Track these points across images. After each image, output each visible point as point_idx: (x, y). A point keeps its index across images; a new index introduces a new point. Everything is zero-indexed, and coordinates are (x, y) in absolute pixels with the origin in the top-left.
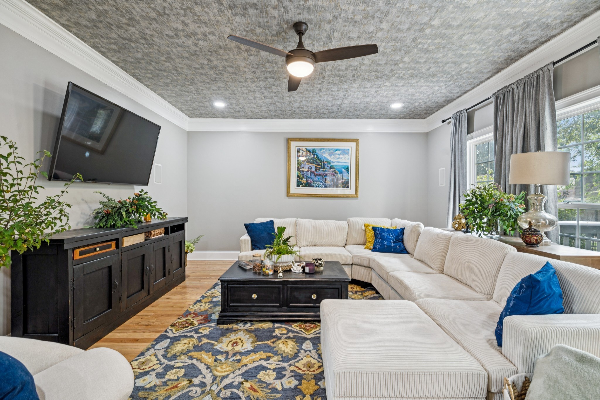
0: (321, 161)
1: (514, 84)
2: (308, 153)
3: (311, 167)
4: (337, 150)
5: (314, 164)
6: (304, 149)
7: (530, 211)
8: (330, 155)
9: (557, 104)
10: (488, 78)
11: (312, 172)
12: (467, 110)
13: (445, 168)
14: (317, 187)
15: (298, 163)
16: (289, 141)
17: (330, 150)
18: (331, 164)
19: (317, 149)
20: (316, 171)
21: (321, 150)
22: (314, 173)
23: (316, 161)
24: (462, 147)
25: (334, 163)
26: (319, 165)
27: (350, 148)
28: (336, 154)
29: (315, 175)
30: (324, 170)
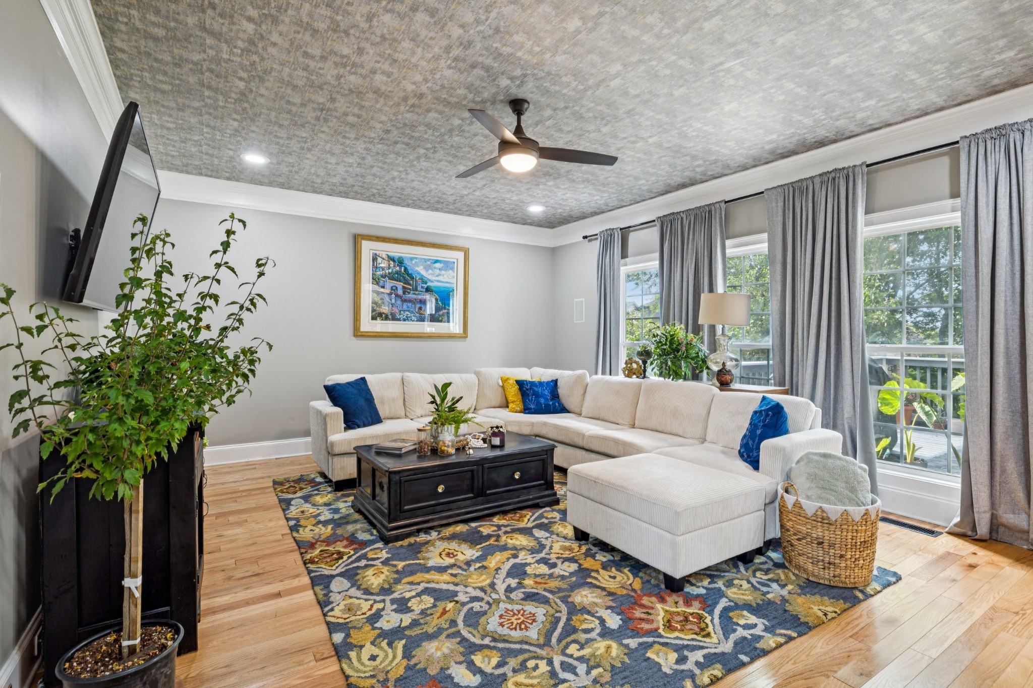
0: (412, 278)
1: (683, 212)
2: (392, 262)
3: (397, 288)
4: (436, 261)
5: (400, 281)
6: (384, 256)
7: (718, 352)
8: (427, 268)
9: (728, 243)
10: (652, 198)
11: (397, 295)
12: (621, 229)
13: (583, 299)
14: (404, 320)
15: (373, 279)
16: (357, 239)
17: (426, 260)
18: (428, 284)
19: (406, 257)
20: (404, 293)
21: (412, 259)
22: (401, 297)
23: (404, 278)
24: (614, 274)
25: (432, 282)
26: (410, 284)
27: (456, 261)
28: (435, 268)
29: (402, 300)
30: (417, 293)
